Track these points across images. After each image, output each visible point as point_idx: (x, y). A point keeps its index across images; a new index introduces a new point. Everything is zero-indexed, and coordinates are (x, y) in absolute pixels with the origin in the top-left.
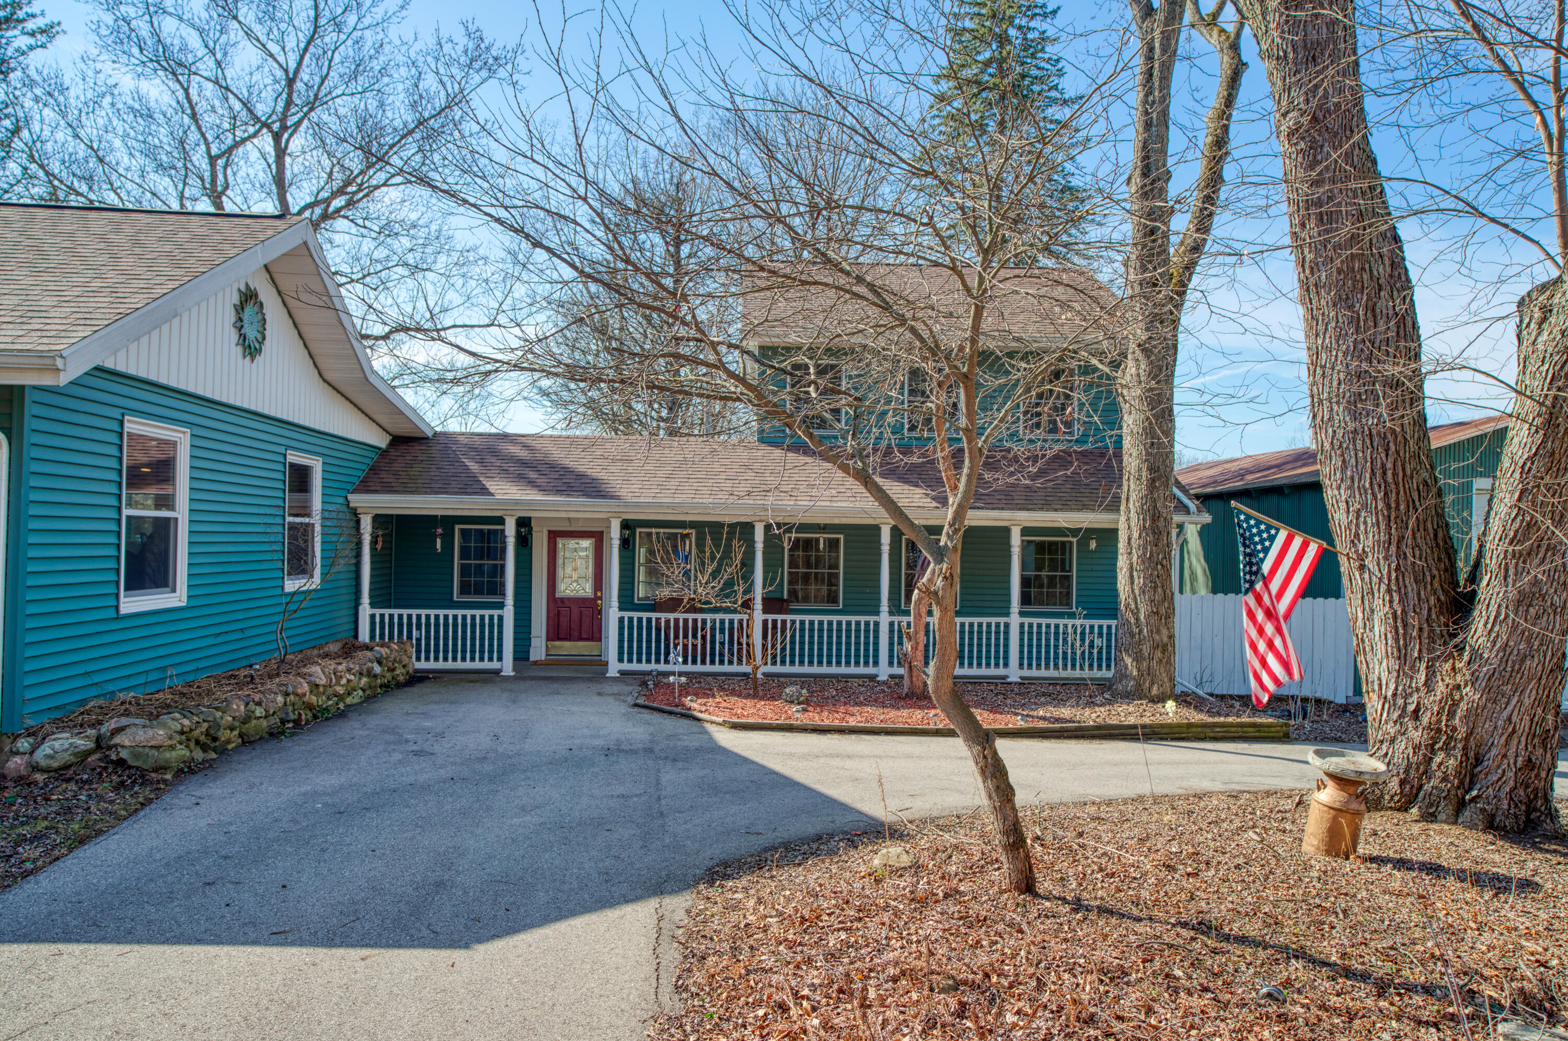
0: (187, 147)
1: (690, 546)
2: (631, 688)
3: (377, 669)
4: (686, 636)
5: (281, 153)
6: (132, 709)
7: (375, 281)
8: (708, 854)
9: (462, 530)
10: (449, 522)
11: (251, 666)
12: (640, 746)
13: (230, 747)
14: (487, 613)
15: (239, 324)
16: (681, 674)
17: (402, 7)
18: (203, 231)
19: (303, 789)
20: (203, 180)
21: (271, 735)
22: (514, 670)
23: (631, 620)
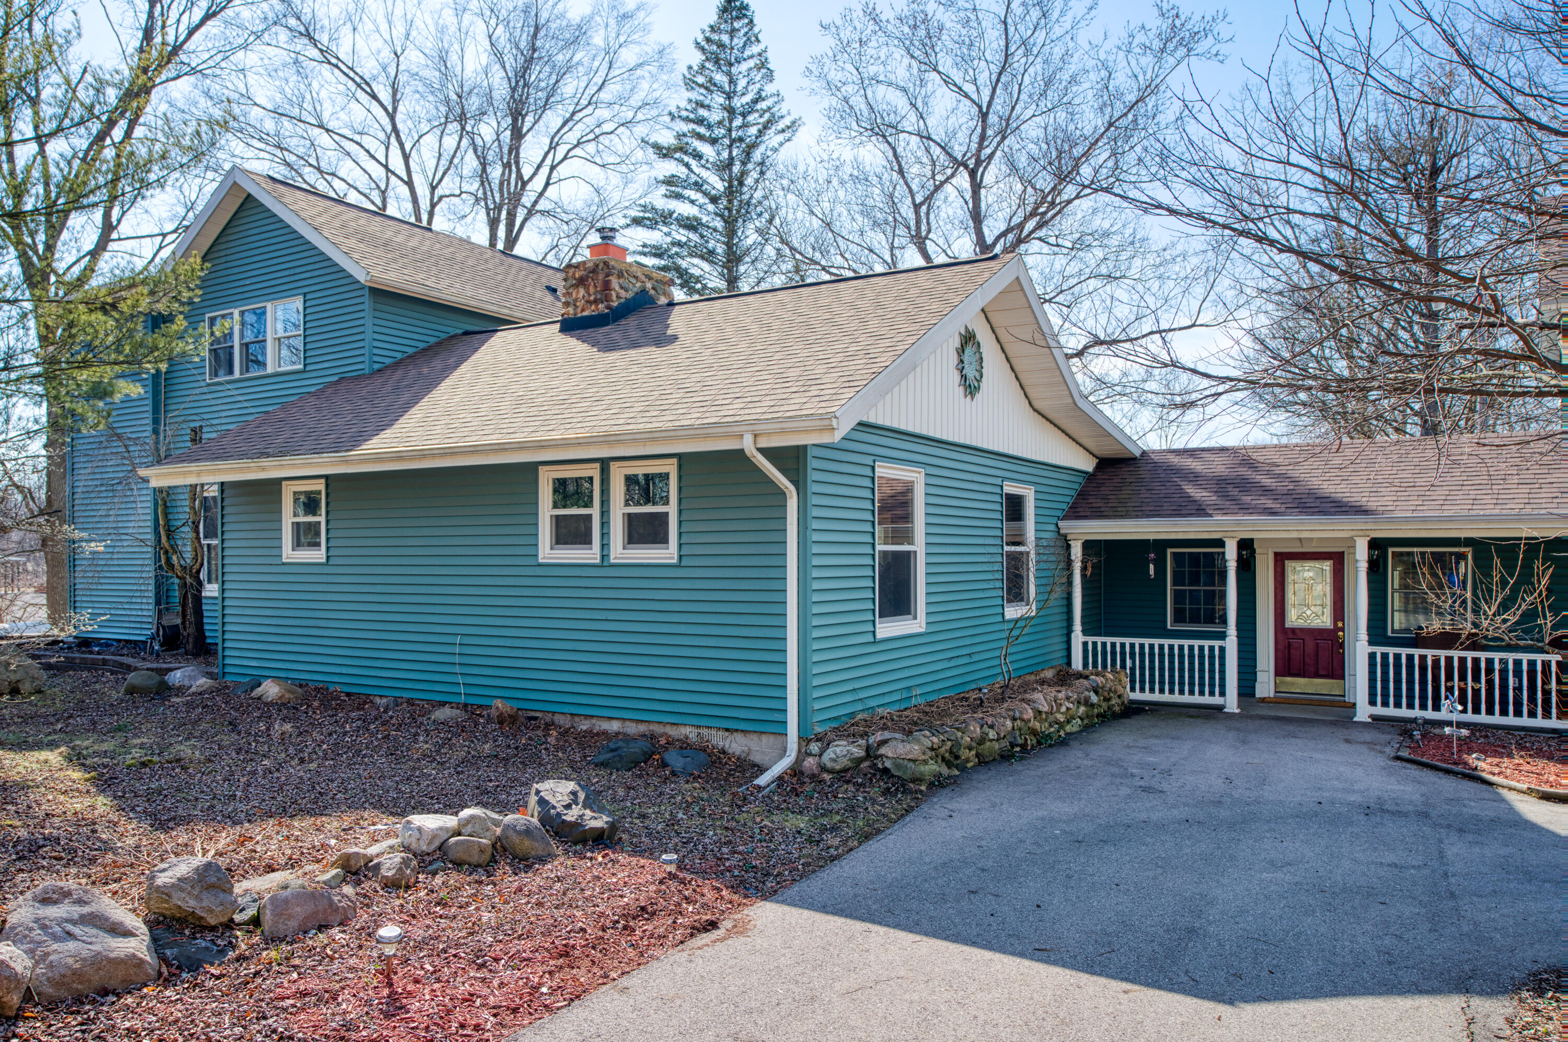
0: (896, 200)
1: (1466, 568)
2: (1388, 737)
3: (1094, 699)
4: (1463, 678)
5: (976, 187)
6: (889, 724)
7: (1069, 298)
8: (1529, 954)
9: (1174, 554)
10: (1161, 546)
11: (980, 690)
12: (1410, 808)
13: (969, 765)
14: (1206, 643)
15: (960, 366)
16: (1460, 725)
17: (1091, 8)
18: (928, 284)
19: (1040, 814)
20: (909, 228)
21: (1002, 757)
22: (1239, 706)
23: (1385, 656)
